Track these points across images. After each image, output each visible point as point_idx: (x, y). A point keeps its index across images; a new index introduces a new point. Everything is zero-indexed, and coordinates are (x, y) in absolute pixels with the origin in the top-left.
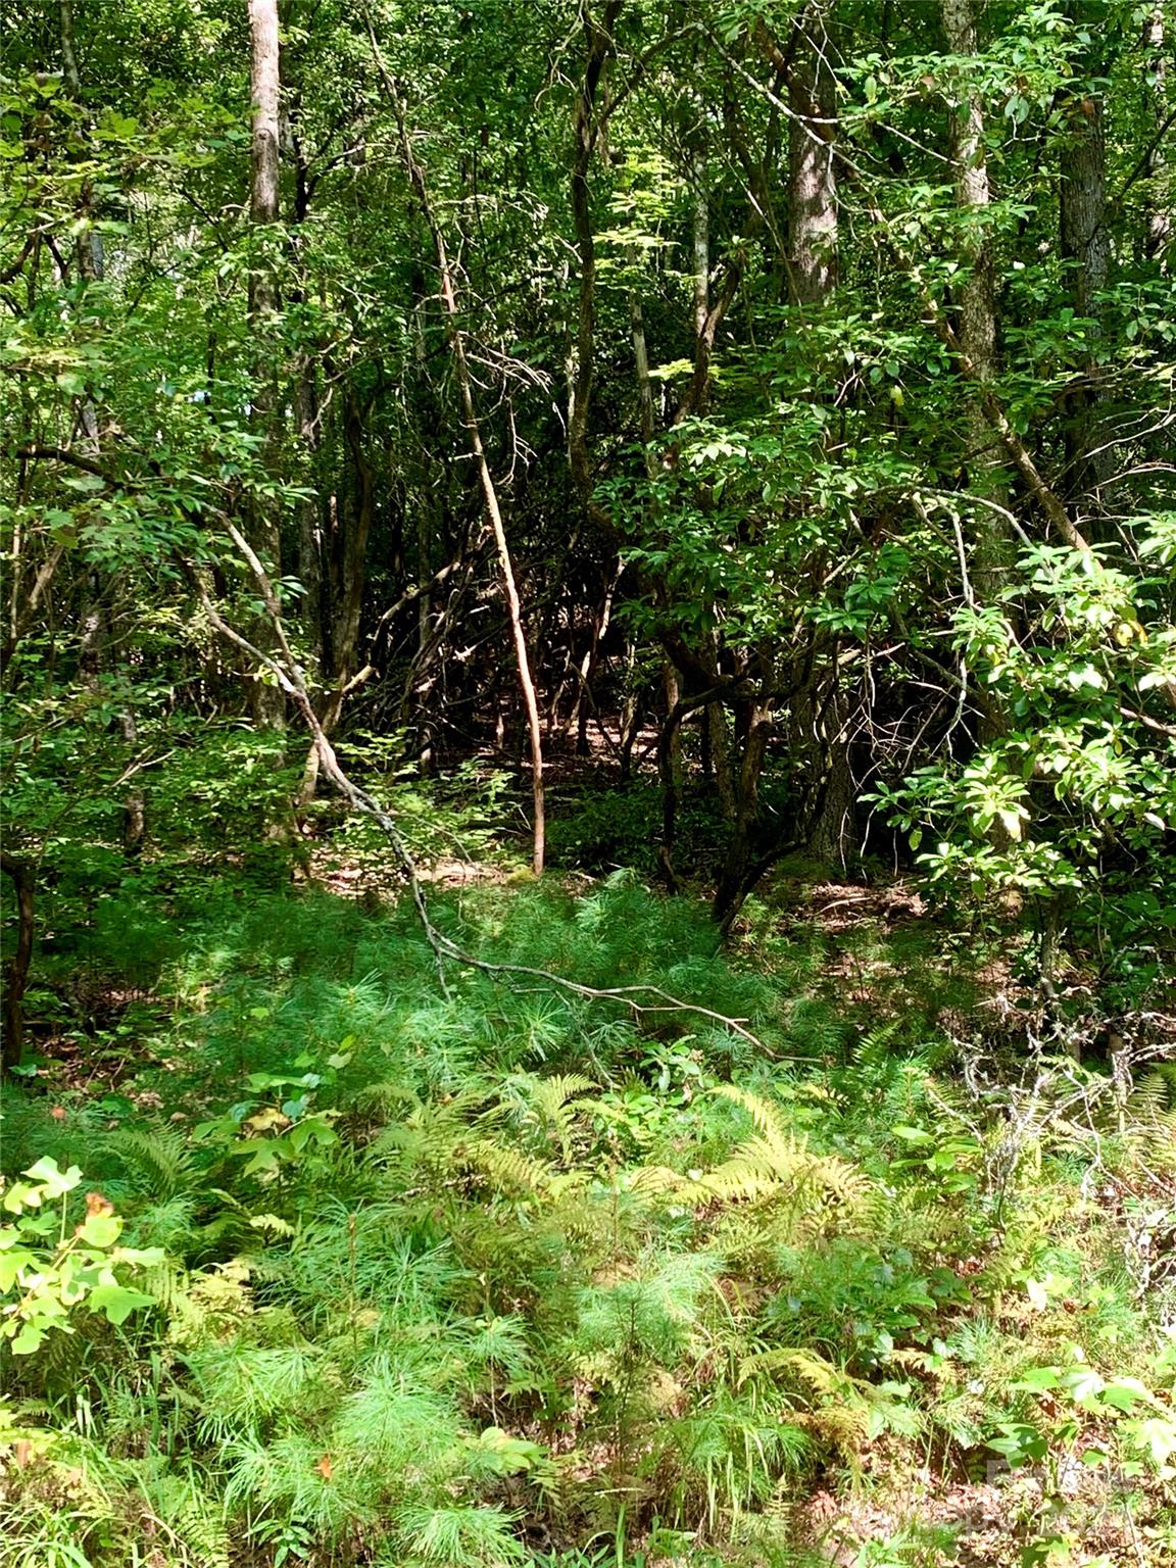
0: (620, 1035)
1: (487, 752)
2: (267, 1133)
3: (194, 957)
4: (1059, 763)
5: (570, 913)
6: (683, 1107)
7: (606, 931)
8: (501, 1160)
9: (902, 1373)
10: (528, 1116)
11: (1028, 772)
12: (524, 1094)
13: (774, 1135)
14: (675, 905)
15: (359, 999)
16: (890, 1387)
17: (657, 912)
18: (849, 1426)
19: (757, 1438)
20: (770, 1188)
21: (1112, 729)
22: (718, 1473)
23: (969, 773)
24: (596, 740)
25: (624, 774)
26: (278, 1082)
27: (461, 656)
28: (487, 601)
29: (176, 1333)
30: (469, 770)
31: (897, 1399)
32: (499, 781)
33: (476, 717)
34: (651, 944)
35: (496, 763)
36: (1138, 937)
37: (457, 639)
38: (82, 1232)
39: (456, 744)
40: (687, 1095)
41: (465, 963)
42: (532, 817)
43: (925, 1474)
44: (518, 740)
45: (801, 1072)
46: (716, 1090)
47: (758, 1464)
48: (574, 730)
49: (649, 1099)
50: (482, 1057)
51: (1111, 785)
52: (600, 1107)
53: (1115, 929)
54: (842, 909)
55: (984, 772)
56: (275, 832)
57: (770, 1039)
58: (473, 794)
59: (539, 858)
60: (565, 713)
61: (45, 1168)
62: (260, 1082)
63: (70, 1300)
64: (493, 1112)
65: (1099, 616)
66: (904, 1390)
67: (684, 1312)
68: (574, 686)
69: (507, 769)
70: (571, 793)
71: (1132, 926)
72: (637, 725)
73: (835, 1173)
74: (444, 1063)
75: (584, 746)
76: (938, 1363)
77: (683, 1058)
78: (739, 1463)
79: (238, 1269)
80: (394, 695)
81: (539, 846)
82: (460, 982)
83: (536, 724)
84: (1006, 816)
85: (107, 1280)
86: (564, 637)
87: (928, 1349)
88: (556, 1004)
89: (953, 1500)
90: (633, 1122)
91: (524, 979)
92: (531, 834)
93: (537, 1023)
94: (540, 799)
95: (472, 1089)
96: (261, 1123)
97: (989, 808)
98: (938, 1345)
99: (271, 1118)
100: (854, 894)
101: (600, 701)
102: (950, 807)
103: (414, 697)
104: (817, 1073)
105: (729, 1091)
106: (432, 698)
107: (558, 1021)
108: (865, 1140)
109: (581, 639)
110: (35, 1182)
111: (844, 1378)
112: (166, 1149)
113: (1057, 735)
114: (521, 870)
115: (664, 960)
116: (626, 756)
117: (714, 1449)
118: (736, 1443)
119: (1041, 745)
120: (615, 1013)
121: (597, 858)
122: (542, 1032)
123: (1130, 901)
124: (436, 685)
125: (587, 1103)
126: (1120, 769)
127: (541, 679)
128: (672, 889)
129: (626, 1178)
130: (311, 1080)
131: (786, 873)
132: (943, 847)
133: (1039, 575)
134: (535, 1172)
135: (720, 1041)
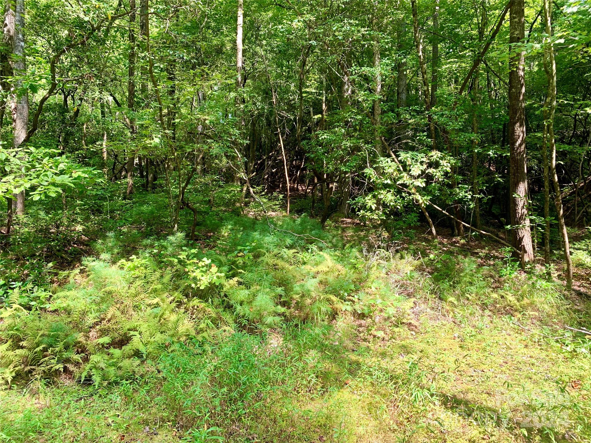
0: (303, 243)
1: (278, 190)
2: (241, 256)
3: (224, 227)
4: (382, 197)
5: (294, 221)
6: (313, 255)
7: (301, 224)
8: (281, 263)
9: (350, 300)
10: (286, 256)
11: (377, 198)
12: (285, 252)
13: (329, 260)
14: (313, 221)
15: (256, 235)
16: (347, 303)
17: (311, 222)
18: (339, 308)
19: (323, 309)
20: (328, 269)
21: (392, 191)
22: (317, 315)
23: (366, 198)
24: (300, 188)
25: (305, 195)
26: (243, 248)
27: (273, 171)
28: (279, 159)
29: (225, 289)
30: (275, 194)
31: (348, 305)
32: (281, 196)
33: (276, 183)
34: (309, 227)
35: (280, 192)
36: (399, 229)
37: (273, 167)
38: (211, 270)
39: (272, 189)
40: (314, 254)
41: (275, 229)
42: (287, 204)
43: (352, 318)
44: (284, 189)
45: (335, 251)
46: (319, 253)
47: (323, 314)
48: (296, 186)
49: (307, 254)
50: (277, 246)
51: (391, 201)
52: (298, 255)
53: (395, 227)
54: (346, 223)
55: (369, 198)
56: (238, 205)
57: (330, 245)
58: (276, 198)
59: (288, 211)
60: (294, 183)
61: (205, 259)
62: (239, 248)
63: (209, 281)
64: (280, 255)
65: (390, 170)
66: (349, 303)
67: (312, 289)
68: (296, 177)
69: (282, 194)
70: (295, 199)
71: (398, 227)
72: (308, 186)
73: (339, 267)
74: (271, 247)
75: (298, 189)
76: (355, 299)
77: (314, 247)
78: (320, 314)
79: (236, 279)
80: (260, 178)
81: (288, 209)
82: (274, 232)
83: (288, 185)
84: (372, 206)
85: (215, 278)
86: (294, 167)
87: (354, 297)
88: (291, 237)
89: (357, 322)
90: (304, 258)
91: (285, 232)
92: (287, 207)
93: (288, 240)
94: (289, 200)
95: (276, 251)
96: (239, 255)
97: (369, 205)
98: (355, 296)
99: (241, 254)
100: (349, 220)
101: (301, 181)
102: (363, 204)
103: (264, 179)
104: (338, 251)
105: (321, 253)
106: (267, 179)
107: (292, 240)
108: (346, 263)
109: (298, 167)
110: (203, 261)
111: (338, 299)
112: (223, 259)
113: (382, 192)
114: (285, 214)
115: (311, 230)
116: (306, 192)
117: (316, 310)
118: (320, 310)
119: (379, 193)
120: (302, 239)
121: (299, 212)
122: (289, 241)
123: (398, 222)
124: (268, 177)
125: (296, 254)
126: (393, 198)
127: (289, 176)
128: (313, 217)
129: (303, 267)
130: (248, 248)
131: (336, 216)
132: (361, 211)
133: (381, 162)
134: (287, 266)
135: (320, 245)
